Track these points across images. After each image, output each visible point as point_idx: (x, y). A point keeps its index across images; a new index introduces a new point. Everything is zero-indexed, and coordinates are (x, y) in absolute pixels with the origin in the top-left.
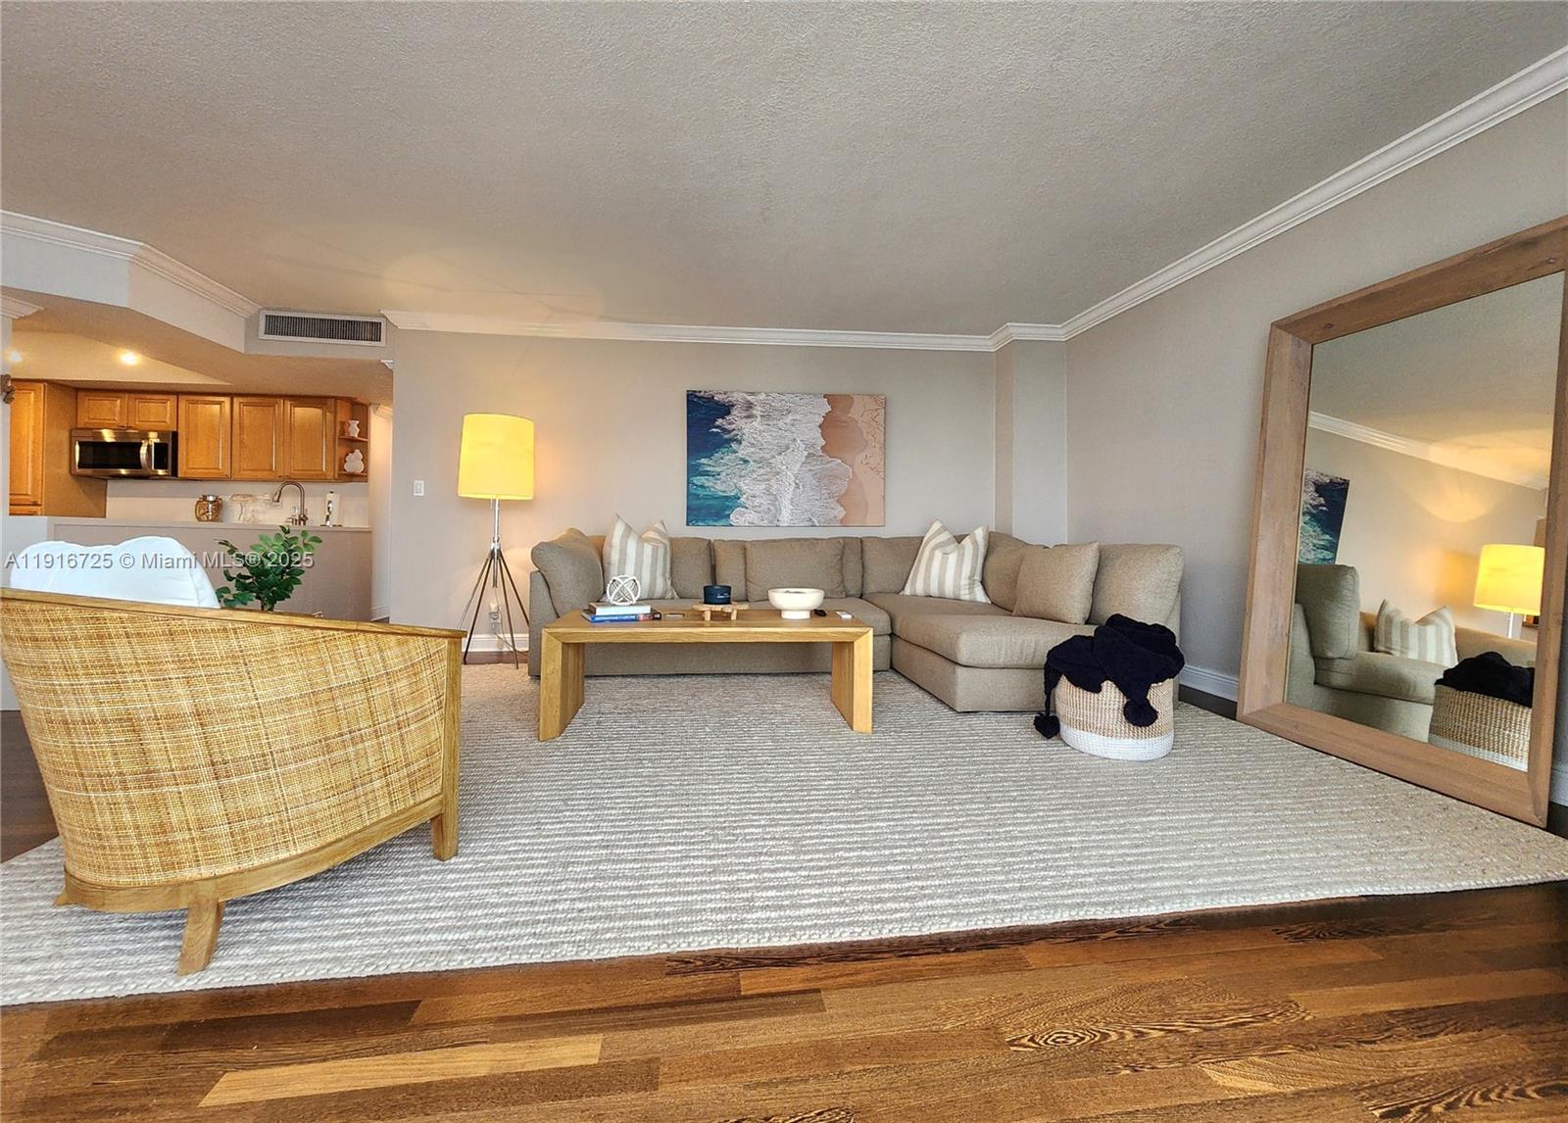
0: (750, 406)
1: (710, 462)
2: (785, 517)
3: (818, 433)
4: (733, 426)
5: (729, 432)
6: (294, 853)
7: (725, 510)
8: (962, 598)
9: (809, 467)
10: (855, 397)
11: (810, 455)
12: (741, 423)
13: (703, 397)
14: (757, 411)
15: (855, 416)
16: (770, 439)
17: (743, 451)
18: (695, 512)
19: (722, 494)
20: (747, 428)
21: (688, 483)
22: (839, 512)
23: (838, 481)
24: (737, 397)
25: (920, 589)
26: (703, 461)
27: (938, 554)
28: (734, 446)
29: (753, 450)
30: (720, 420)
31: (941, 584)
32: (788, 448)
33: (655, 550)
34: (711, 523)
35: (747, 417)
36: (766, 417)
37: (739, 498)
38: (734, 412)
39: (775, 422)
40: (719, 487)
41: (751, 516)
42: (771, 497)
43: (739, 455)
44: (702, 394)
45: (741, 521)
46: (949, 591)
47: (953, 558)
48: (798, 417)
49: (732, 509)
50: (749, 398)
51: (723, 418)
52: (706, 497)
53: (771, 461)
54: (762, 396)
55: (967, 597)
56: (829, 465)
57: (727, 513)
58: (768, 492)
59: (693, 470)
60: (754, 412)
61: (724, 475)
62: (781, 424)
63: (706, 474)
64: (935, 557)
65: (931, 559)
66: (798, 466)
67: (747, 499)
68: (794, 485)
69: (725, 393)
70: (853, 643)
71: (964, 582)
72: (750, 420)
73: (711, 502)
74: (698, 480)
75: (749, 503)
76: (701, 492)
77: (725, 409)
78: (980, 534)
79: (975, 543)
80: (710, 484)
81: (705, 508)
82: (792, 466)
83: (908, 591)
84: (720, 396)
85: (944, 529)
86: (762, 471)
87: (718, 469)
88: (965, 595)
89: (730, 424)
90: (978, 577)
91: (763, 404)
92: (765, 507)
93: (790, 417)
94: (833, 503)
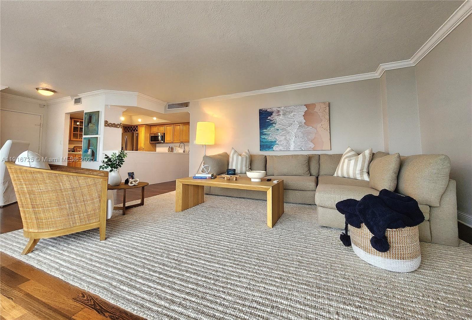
0: (279, 111)
1: (267, 131)
2: (292, 148)
3: (302, 118)
4: (273, 119)
5: (272, 121)
6: (50, 230)
7: (271, 146)
8: (358, 178)
9: (300, 130)
10: (316, 104)
11: (300, 126)
12: (276, 117)
13: (264, 111)
14: (281, 113)
15: (317, 111)
16: (285, 121)
17: (277, 126)
18: (262, 147)
19: (271, 141)
20: (278, 119)
21: (260, 138)
22: (312, 145)
23: (311, 134)
24: (275, 109)
25: (340, 175)
26: (264, 130)
27: (346, 160)
28: (274, 125)
29: (280, 126)
30: (269, 117)
31: (348, 173)
32: (292, 124)
33: (242, 159)
34: (267, 150)
35: (278, 115)
36: (284, 114)
37: (276, 142)
38: (274, 114)
39: (287, 116)
40: (270, 138)
41: (281, 148)
42: (287, 141)
43: (276, 128)
44: (263, 110)
45: (277, 149)
46: (351, 176)
47: (352, 162)
48: (295, 113)
49: (274, 145)
50: (278, 109)
51: (270, 116)
52: (266, 142)
53: (286, 129)
54: (283, 108)
55: (360, 178)
56: (307, 129)
57: (272, 147)
58: (285, 139)
59: (261, 134)
60: (280, 113)
61: (271, 134)
62: (289, 116)
63: (265, 134)
64: (345, 162)
65: (344, 162)
66: (296, 129)
67: (279, 142)
68: (295, 136)
69: (271, 109)
70: (267, 192)
71: (358, 172)
72: (279, 116)
73: (267, 143)
74: (263, 137)
75: (279, 143)
76: (264, 140)
77: (271, 114)
78: (367, 153)
79: (364, 157)
80: (267, 138)
81: (265, 146)
82: (294, 130)
83: (335, 175)
84: (269, 110)
85: (352, 150)
86: (283, 133)
87: (269, 133)
88: (359, 177)
89: (272, 118)
90: (365, 170)
91: (283, 110)
92: (285, 144)
93: (292, 114)
94: (310, 143)
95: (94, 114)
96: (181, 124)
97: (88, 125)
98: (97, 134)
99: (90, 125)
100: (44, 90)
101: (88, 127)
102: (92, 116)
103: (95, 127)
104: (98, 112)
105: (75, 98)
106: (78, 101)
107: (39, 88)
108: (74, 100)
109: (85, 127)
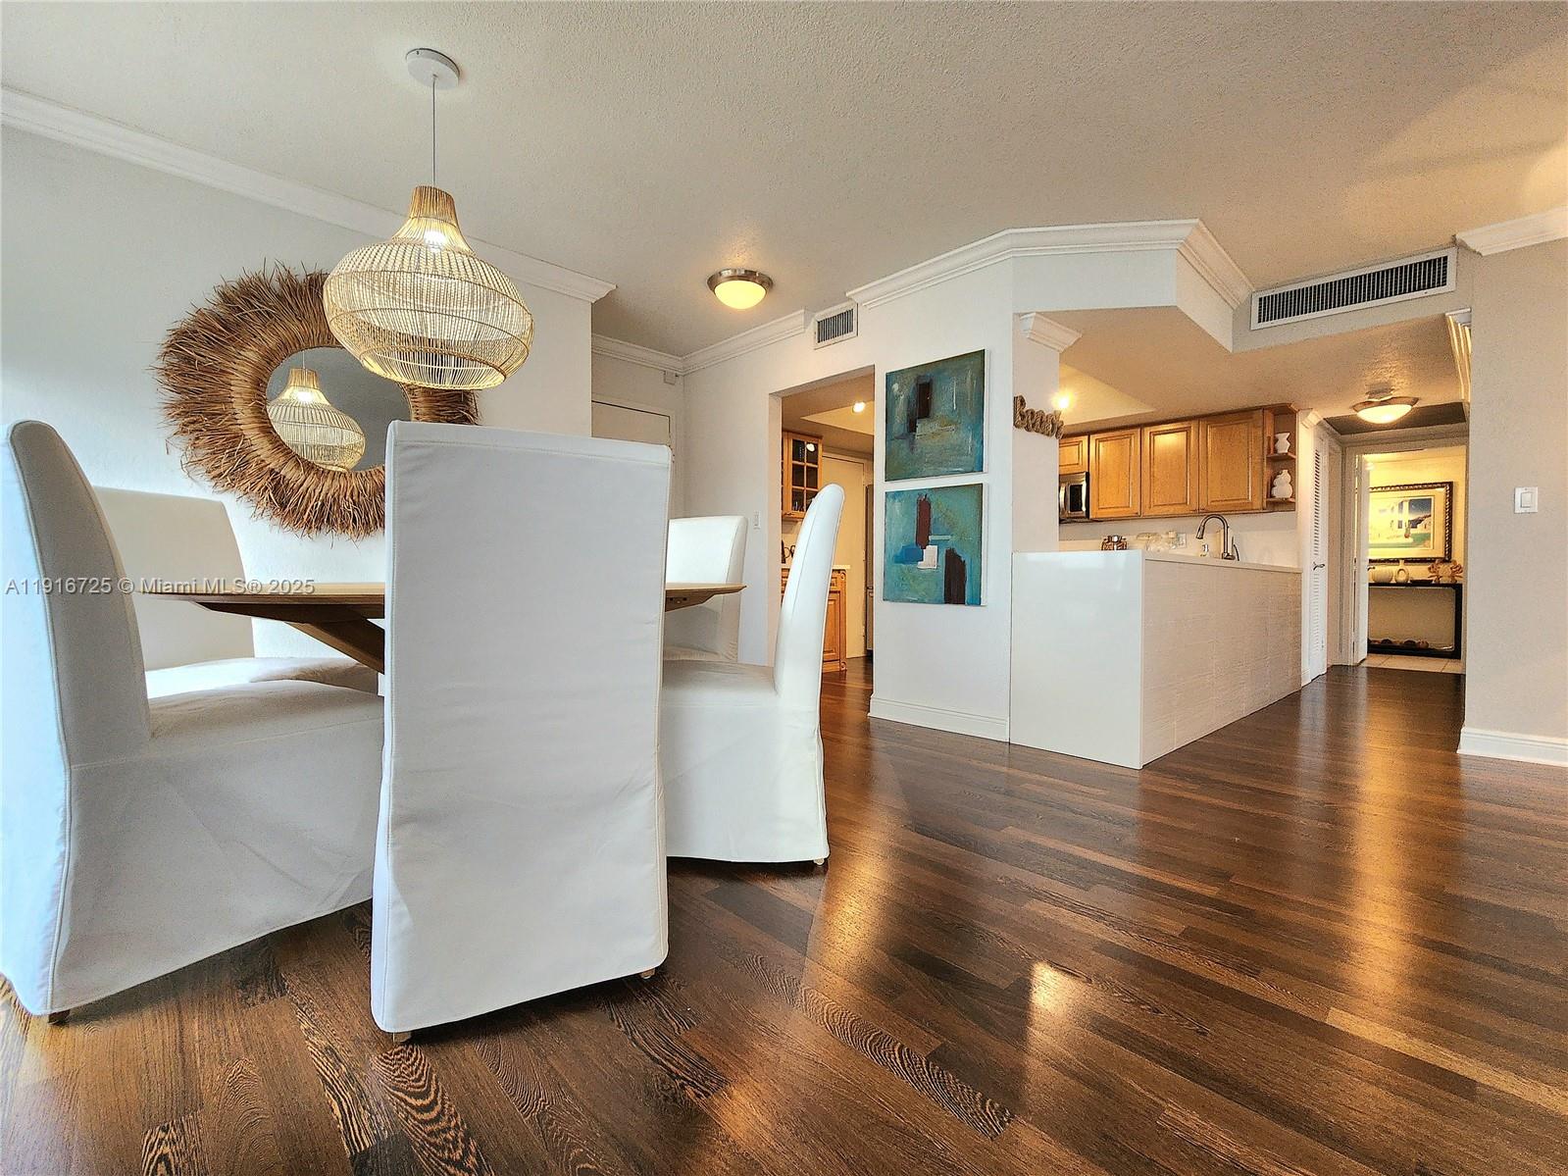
95: (944, 370)
96: (1193, 425)
97: (912, 428)
98: (979, 467)
99: (923, 427)
100: (741, 278)
101: (912, 443)
102: (937, 387)
103: (961, 436)
104: (979, 357)
105: (821, 315)
106: (834, 328)
107: (720, 274)
108: (813, 327)
109: (895, 444)
